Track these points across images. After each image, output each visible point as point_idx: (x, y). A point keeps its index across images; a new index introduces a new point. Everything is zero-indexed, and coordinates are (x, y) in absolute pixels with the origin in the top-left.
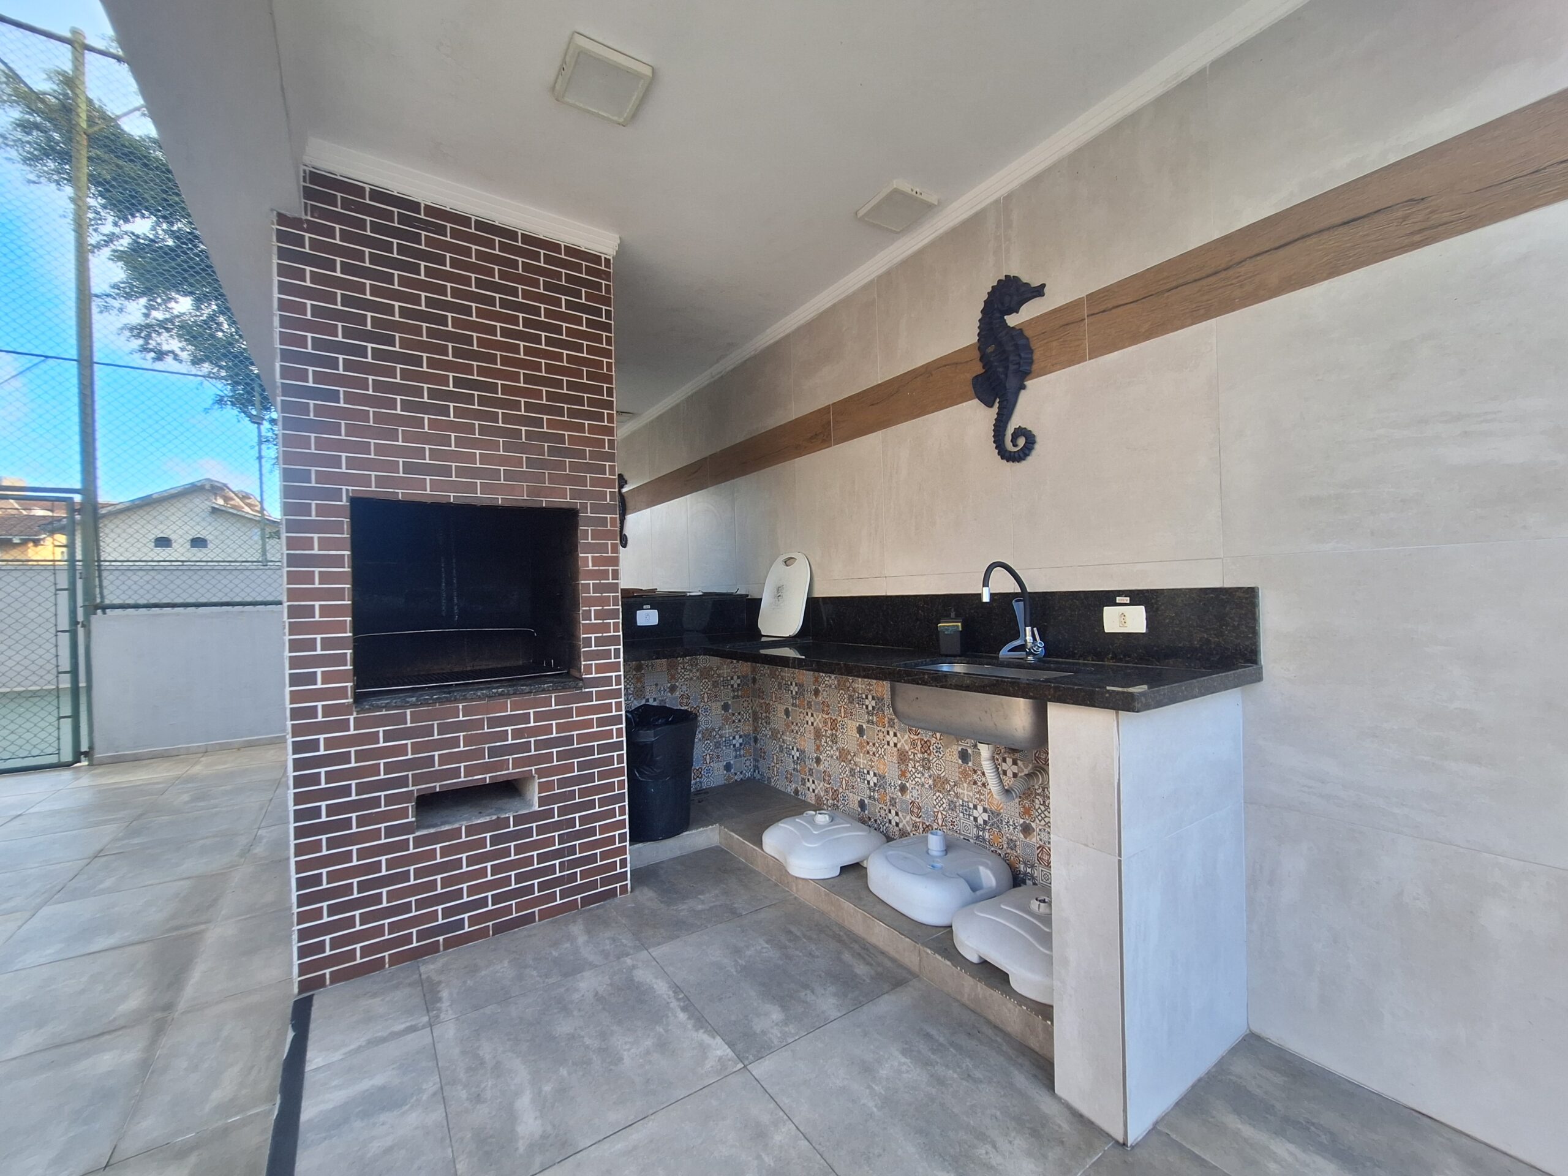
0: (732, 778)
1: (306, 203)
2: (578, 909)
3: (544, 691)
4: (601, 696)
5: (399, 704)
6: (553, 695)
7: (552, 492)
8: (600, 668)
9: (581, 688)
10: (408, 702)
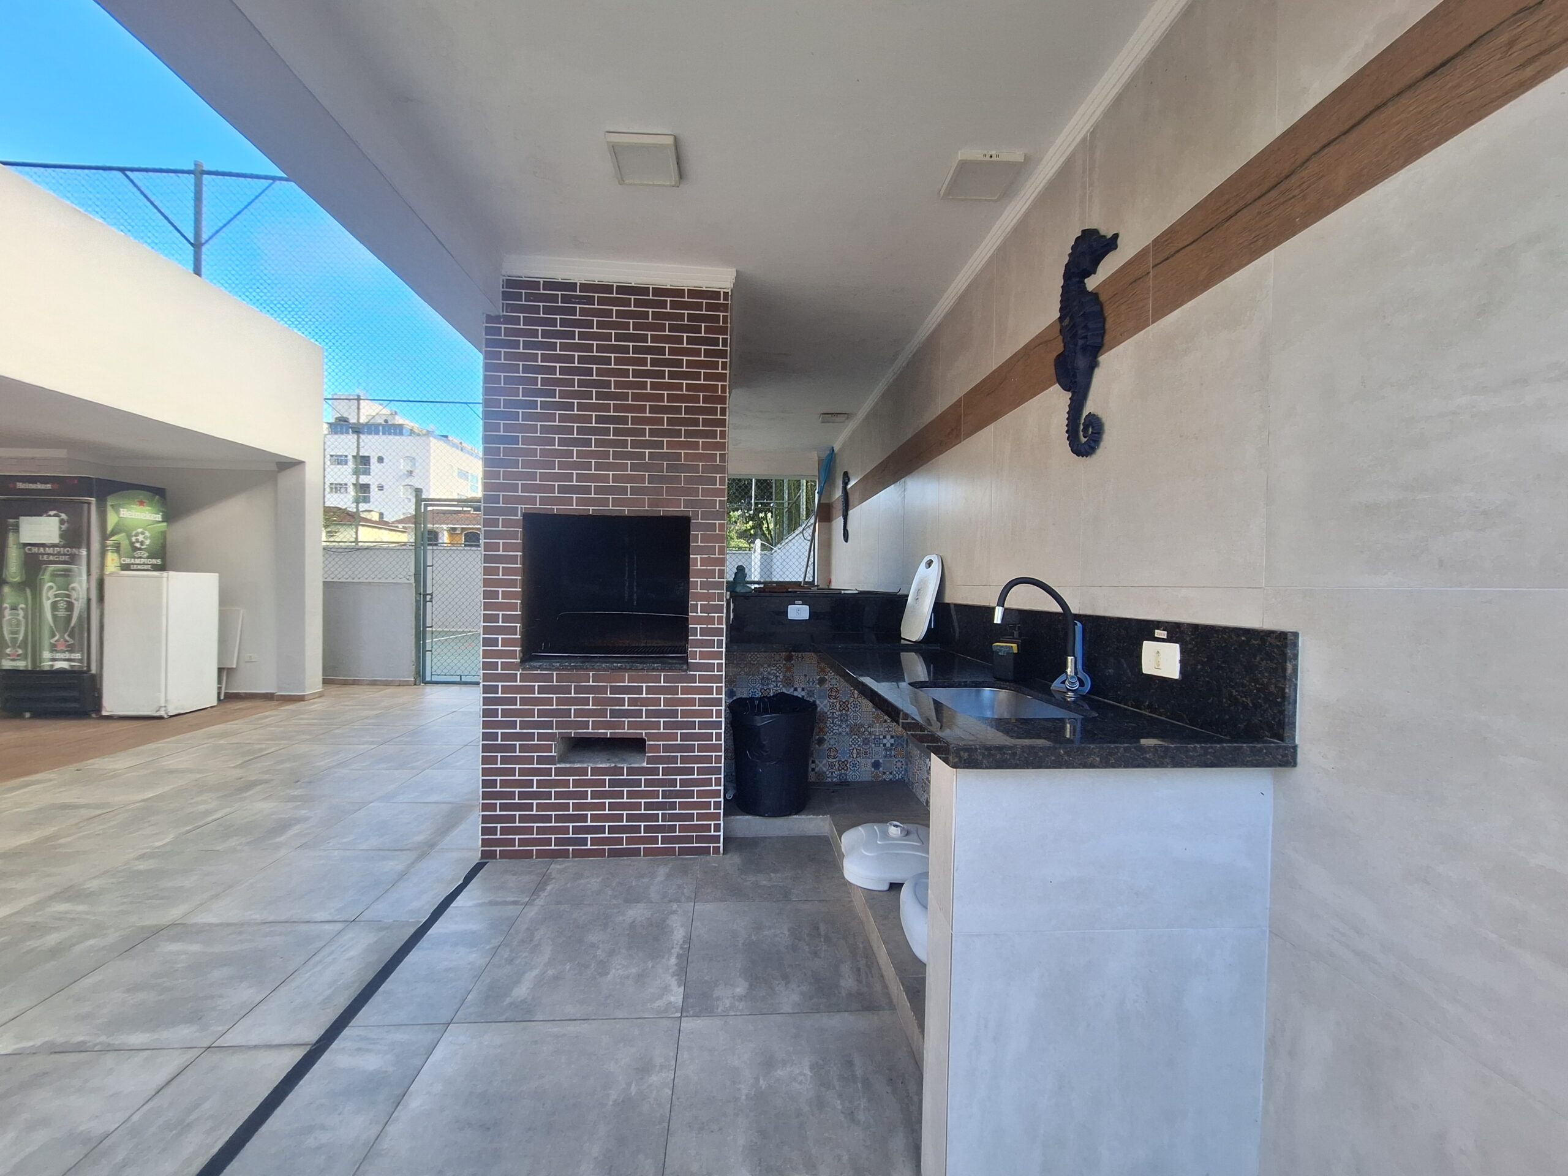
0: (879, 777)
1: (503, 304)
2: (675, 855)
3: (654, 669)
4: (703, 679)
5: (548, 667)
6: (663, 674)
7: (669, 503)
8: (703, 655)
9: (686, 671)
10: (553, 666)
